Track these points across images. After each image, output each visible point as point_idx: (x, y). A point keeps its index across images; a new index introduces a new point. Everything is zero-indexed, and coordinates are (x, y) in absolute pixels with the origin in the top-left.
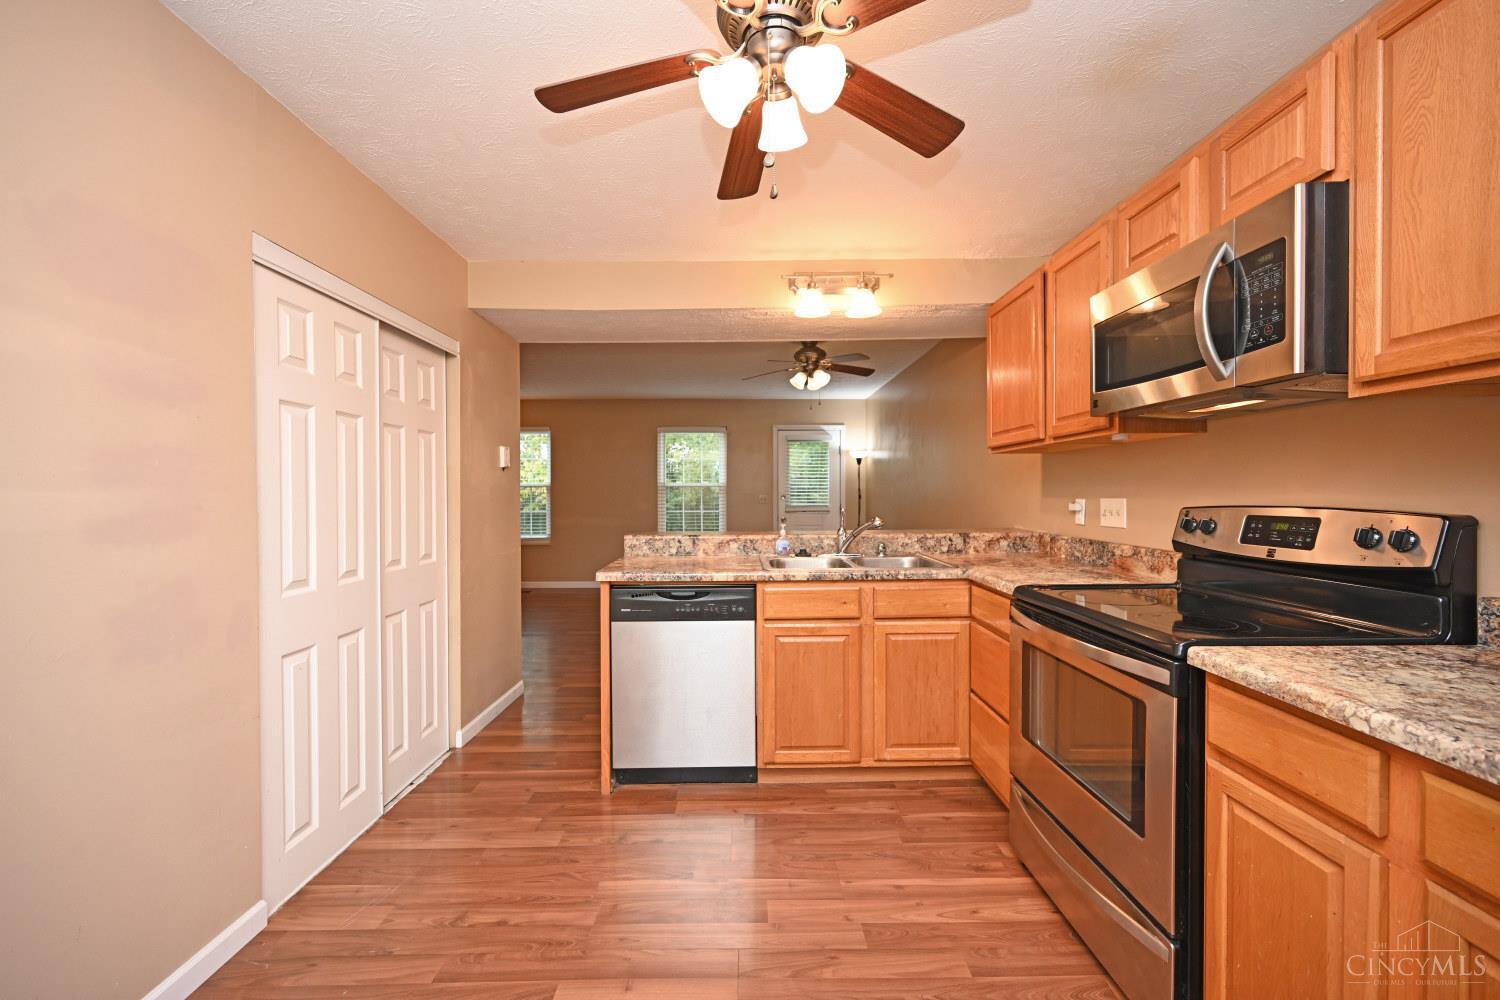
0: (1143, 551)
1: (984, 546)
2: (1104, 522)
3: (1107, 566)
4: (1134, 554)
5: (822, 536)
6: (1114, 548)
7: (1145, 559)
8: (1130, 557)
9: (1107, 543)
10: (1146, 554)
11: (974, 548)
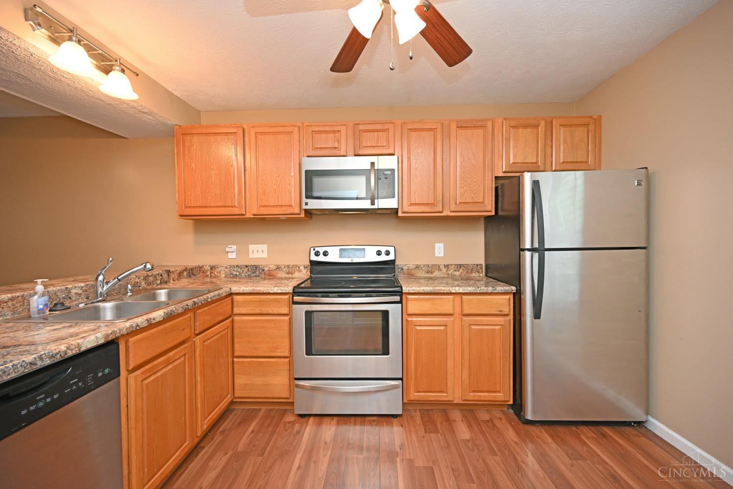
0: (283, 266)
1: (177, 277)
2: (251, 256)
3: (259, 276)
4: (277, 269)
5: (69, 286)
6: (264, 267)
7: (284, 270)
8: (274, 270)
9: (259, 266)
10: (285, 267)
11: (173, 279)
